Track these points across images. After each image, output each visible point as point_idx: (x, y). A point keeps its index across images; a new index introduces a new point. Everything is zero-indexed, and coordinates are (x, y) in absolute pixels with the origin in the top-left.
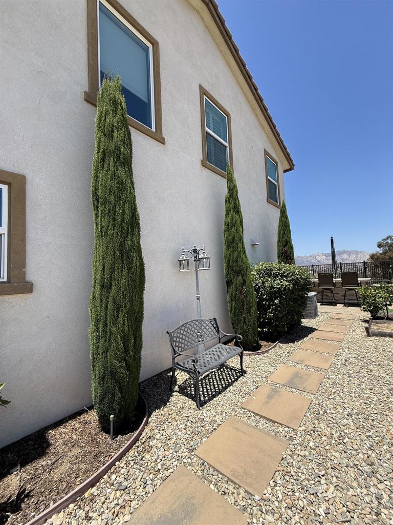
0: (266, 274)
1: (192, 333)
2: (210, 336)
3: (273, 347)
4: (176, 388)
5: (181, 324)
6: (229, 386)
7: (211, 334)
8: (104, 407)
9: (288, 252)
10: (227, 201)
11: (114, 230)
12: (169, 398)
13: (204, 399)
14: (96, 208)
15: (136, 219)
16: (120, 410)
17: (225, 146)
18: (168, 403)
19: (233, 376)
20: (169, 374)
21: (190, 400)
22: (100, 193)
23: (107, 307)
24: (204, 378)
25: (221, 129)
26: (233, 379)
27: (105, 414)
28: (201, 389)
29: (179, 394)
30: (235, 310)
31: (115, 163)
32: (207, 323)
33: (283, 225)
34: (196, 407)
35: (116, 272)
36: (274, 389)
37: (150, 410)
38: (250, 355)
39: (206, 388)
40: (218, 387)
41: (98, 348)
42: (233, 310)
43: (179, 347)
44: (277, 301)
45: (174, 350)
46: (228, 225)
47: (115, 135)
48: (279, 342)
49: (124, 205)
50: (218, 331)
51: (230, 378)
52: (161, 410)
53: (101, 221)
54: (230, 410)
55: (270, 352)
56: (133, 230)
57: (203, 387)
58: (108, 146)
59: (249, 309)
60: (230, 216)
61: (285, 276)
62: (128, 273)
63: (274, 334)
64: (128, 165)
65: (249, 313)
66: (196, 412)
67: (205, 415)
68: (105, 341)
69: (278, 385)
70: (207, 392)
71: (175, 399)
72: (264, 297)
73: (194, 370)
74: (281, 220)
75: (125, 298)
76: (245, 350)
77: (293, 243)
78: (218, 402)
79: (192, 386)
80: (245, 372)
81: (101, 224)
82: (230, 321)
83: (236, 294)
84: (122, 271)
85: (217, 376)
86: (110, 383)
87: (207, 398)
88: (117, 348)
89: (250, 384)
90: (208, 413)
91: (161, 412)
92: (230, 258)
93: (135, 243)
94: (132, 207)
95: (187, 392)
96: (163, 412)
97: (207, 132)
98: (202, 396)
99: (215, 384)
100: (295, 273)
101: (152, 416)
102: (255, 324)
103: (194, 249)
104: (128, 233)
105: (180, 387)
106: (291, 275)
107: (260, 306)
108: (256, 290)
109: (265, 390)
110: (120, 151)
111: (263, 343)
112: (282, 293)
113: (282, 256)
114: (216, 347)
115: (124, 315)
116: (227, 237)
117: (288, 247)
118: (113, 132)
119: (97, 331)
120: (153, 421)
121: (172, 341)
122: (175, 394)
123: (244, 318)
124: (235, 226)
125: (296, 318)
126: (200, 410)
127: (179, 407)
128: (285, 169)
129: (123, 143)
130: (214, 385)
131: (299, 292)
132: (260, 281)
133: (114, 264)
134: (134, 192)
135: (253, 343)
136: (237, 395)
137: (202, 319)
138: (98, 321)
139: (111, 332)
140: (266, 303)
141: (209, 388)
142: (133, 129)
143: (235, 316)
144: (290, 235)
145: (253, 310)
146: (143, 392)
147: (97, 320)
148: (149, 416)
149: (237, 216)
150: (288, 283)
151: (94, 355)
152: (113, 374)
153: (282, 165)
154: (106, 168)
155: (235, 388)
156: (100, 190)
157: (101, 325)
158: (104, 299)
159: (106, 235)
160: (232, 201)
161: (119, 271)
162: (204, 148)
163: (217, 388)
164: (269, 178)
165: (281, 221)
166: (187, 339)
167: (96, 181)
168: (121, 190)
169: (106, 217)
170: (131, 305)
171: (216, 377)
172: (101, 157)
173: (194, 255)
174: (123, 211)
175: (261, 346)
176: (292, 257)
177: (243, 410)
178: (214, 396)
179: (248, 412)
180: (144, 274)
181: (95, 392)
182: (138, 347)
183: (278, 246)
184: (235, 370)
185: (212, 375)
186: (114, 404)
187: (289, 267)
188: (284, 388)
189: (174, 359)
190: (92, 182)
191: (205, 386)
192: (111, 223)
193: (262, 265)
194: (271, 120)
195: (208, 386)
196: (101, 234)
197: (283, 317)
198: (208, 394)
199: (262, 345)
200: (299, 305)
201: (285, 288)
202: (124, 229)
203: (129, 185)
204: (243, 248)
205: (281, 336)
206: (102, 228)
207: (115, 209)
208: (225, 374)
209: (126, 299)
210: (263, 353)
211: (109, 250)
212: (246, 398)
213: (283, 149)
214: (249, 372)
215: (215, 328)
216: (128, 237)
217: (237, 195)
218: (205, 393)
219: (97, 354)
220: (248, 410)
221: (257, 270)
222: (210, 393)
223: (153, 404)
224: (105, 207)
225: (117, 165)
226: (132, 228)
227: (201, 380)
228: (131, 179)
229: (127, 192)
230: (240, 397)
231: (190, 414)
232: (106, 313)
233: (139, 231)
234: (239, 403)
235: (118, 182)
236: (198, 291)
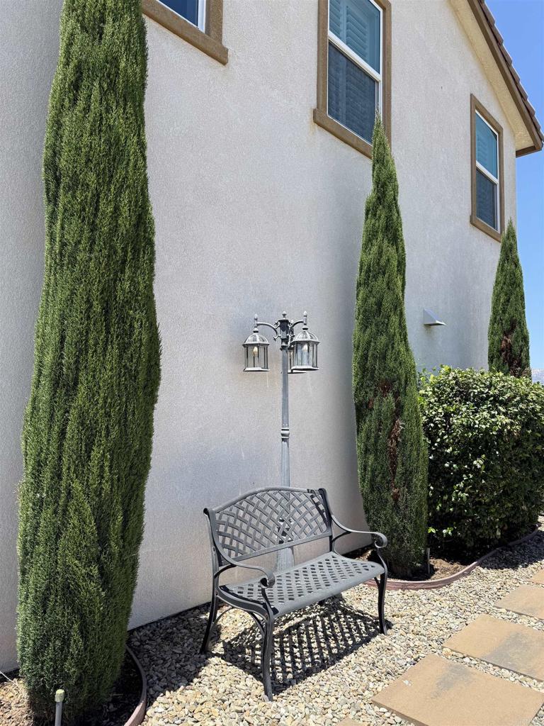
0: (455, 395)
1: (264, 518)
2: (308, 529)
3: (463, 574)
4: (219, 648)
5: (241, 495)
6: (347, 651)
7: (311, 527)
8: (42, 668)
9: (516, 349)
10: (371, 211)
11: (91, 251)
12: (199, 669)
13: (284, 678)
14: (53, 199)
15: (145, 231)
16: (80, 678)
17: (374, 81)
18: (196, 680)
19: (359, 632)
20: (203, 617)
21: (251, 676)
22: (62, 164)
23: (63, 433)
24: (289, 630)
25: (367, 37)
26: (358, 639)
27: (44, 686)
28: (278, 655)
29: (223, 661)
30: (374, 476)
31: (103, 93)
32: (303, 497)
33: (508, 281)
34: (263, 693)
35: (90, 351)
36: (457, 667)
37: (152, 692)
38: (404, 588)
39: (292, 653)
40: (321, 653)
41: (36, 528)
42: (369, 475)
43: (230, 549)
44: (478, 463)
45: (219, 554)
46: (368, 271)
47: (108, 28)
48: (480, 565)
49: (118, 194)
50: (329, 521)
51: (352, 636)
52: (178, 692)
53: (63, 228)
54: (346, 706)
55: (455, 584)
56: (136, 257)
57: (283, 652)
58: (89, 55)
59: (408, 475)
60: (375, 249)
61: (502, 403)
62: (121, 357)
63: (469, 545)
64: (134, 102)
65: (408, 484)
66: (262, 704)
67: (283, 711)
68: (55, 512)
69: (467, 660)
70: (293, 662)
71: (212, 671)
72: (448, 451)
73: (264, 605)
74: (502, 268)
75: (108, 415)
76: (393, 574)
77: (528, 327)
78: (318, 687)
79: (258, 646)
80: (389, 626)
81: (63, 236)
82: (362, 500)
83: (377, 437)
84: (105, 349)
85: (319, 628)
86: (60, 614)
87: (290, 676)
88: (82, 532)
89: (398, 652)
90: (289, 706)
91: (178, 696)
92: (367, 349)
93: (141, 287)
94: (137, 202)
95: (244, 659)
96: (181, 698)
97: (331, 43)
98: (280, 669)
99: (314, 645)
100: (529, 398)
101: (155, 704)
102: (422, 514)
103: (281, 321)
104: (124, 262)
105: (228, 646)
106: (518, 402)
107: (436, 472)
108: (428, 434)
109: (434, 668)
110: (117, 67)
111: (439, 563)
112: (492, 443)
113: (499, 358)
114: (322, 559)
115: (103, 455)
116: (365, 300)
117: (515, 334)
118: (104, 22)
119: (37, 486)
120: (157, 715)
121: (214, 533)
122: (215, 660)
123: (396, 498)
124: (384, 273)
125: (524, 507)
126: (271, 699)
127: (221, 690)
128: (520, 148)
129: (126, 50)
130: (310, 648)
131: (535, 446)
132: (440, 410)
133: (87, 332)
134: (145, 166)
135: (414, 560)
136: (363, 675)
137: (291, 488)
138: (39, 465)
139: (69, 493)
140: (451, 466)
141: (298, 654)
142: (152, 21)
143: (372, 490)
144: (524, 307)
145: (420, 478)
146: (137, 651)
147: (39, 462)
148: (149, 703)
149: (392, 250)
150: (508, 421)
151: (28, 545)
152: (69, 593)
153: (514, 136)
154: (81, 104)
155: (362, 659)
156: (65, 155)
157: (48, 475)
158: (58, 414)
159: (73, 262)
160: (382, 213)
161: (99, 351)
162: (321, 79)
163: (316, 657)
164: (478, 165)
165: (502, 270)
166: (251, 531)
167: (57, 135)
168: (114, 160)
169: (75, 220)
170: (123, 433)
171: (316, 631)
172: (71, 77)
173: (283, 335)
174: (116, 209)
175: (433, 571)
176: (524, 361)
177: (376, 708)
178: (308, 673)
179: (388, 714)
180: (157, 364)
181: (24, 633)
182: (132, 534)
183: (492, 333)
184: (364, 619)
185: (307, 627)
186: (67, 664)
187: (516, 382)
188: (481, 667)
189: (216, 576)
190: (47, 135)
191: (288, 649)
192: (86, 234)
193: (447, 374)
194: (491, 26)
195: (295, 650)
196: (61, 260)
197: (492, 502)
198: (294, 667)
199: (435, 567)
200: (533, 477)
201: (501, 432)
202: (115, 252)
203: (133, 148)
204: (402, 327)
205: (486, 551)
206: (63, 245)
207: (98, 202)
208: (340, 625)
209: (110, 416)
210: (438, 585)
211: (77, 299)
212: (386, 681)
213: (519, 96)
214: (398, 626)
215: (321, 512)
216: (123, 272)
217: (395, 199)
218: (287, 664)
219: (35, 543)
220: (389, 710)
221: (433, 386)
222: (299, 666)
223: (159, 680)
224: (74, 197)
225: (107, 100)
226: (136, 251)
227: (281, 635)
228: (139, 135)
229: (128, 164)
230: (373, 679)
231: (246, 707)
232: (61, 446)
233: (152, 260)
234: (367, 692)
235: (108, 141)
236: (285, 420)
